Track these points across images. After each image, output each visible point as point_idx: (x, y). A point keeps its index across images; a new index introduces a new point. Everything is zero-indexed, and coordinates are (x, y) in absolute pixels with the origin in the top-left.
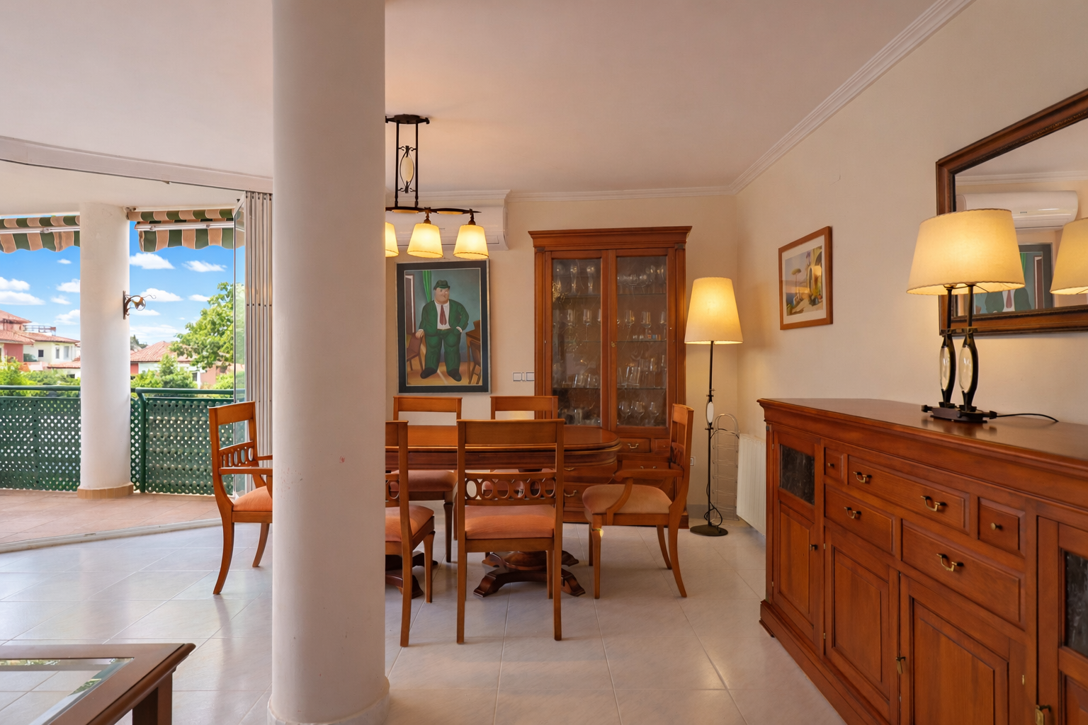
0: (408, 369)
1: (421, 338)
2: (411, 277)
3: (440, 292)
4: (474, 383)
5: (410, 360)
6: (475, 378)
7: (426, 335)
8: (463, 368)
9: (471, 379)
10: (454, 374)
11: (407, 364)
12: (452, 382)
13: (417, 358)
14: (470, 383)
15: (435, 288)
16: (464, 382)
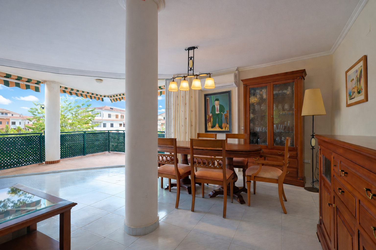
0: (208, 126)
1: (211, 116)
2: (208, 98)
3: (217, 102)
4: (226, 130)
5: (208, 123)
6: (227, 128)
7: (213, 115)
8: (223, 125)
9: (225, 128)
10: (221, 127)
11: (208, 124)
12: (220, 130)
13: (210, 122)
14: (225, 130)
15: (215, 101)
16: (224, 130)
